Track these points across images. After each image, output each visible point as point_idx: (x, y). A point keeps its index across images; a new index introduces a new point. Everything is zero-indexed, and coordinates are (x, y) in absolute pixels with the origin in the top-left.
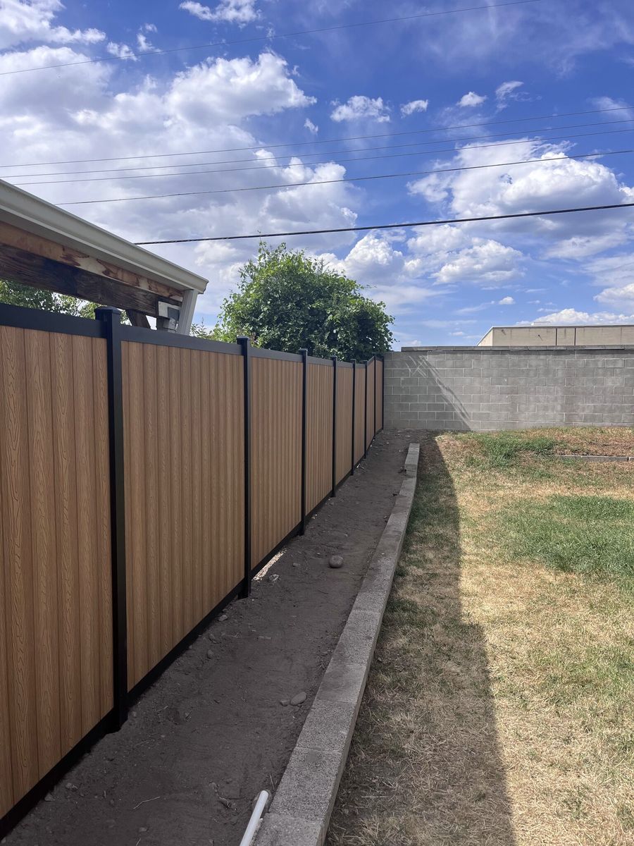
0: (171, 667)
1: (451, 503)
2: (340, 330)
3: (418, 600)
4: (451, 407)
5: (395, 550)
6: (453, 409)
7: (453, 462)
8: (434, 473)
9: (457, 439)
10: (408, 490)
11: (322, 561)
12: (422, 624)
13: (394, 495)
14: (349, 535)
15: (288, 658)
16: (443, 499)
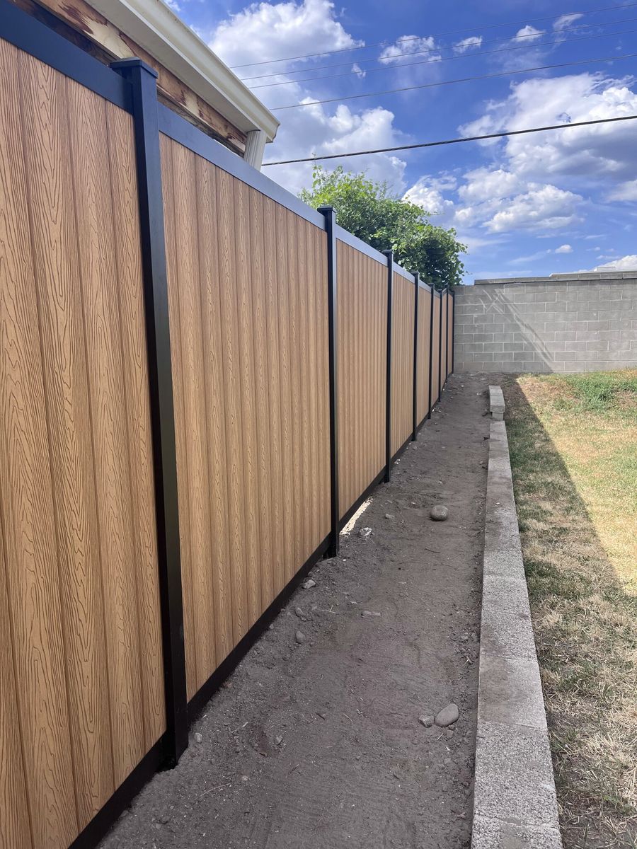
0: (247, 659)
1: (550, 448)
2: (405, 261)
3: (554, 561)
4: (532, 347)
5: (511, 499)
6: (534, 349)
7: (539, 405)
8: (521, 417)
9: (542, 380)
10: (501, 434)
11: (420, 512)
12: (575, 596)
13: (485, 439)
14: (444, 483)
15: (411, 645)
16: (539, 445)
